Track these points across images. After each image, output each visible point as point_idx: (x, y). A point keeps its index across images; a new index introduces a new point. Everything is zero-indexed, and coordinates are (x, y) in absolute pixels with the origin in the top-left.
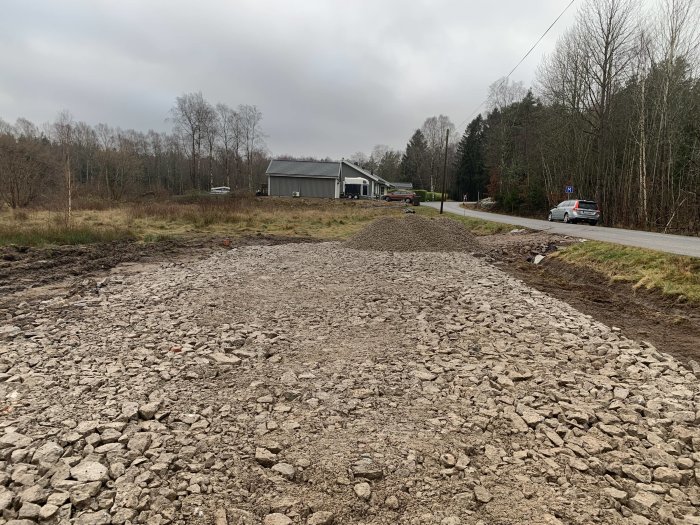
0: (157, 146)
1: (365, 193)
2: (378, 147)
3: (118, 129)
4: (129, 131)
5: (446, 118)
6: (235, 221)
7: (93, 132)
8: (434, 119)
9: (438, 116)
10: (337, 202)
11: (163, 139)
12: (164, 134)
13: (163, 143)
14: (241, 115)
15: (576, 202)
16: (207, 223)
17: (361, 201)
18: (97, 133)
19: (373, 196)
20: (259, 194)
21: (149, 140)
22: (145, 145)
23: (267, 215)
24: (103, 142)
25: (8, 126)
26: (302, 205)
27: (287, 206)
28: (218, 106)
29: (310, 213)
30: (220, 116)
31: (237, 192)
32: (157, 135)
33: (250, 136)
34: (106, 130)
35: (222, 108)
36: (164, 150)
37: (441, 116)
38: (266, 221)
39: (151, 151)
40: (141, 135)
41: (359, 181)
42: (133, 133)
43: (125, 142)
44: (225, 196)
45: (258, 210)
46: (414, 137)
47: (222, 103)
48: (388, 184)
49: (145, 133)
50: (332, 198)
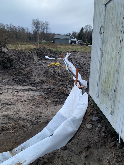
5: (90, 25)
7: (4, 26)
8: (87, 25)
14: (45, 24)
17: (75, 44)
20: (53, 43)
26: (62, 45)
33: (47, 29)
34: (8, 26)
46: (81, 29)
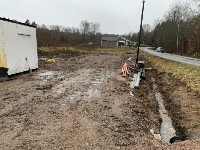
0: (74, 31)
1: (124, 44)
2: (130, 32)
3: (65, 27)
4: (67, 27)
5: (149, 25)
6: (94, 50)
8: (145, 25)
9: (146, 24)
10: (117, 47)
11: (75, 29)
12: (76, 28)
13: (75, 30)
14: (96, 25)
15: (160, 48)
16: (90, 50)
17: (123, 47)
18: (60, 28)
19: (126, 45)
20: (99, 45)
21: (72, 29)
22: (71, 31)
23: (101, 49)
24: (61, 30)
25: (40, 26)
26: (109, 47)
27: (105, 47)
28: (90, 23)
29: (110, 49)
30: (91, 25)
31: (94, 44)
32: (74, 28)
33: (98, 30)
35: (91, 23)
36: (76, 32)
37: (147, 24)
38: (100, 50)
39: (72, 32)
40: (70, 28)
41: (122, 41)
42: (68, 28)
43: (66, 30)
44: (91, 45)
45: (99, 48)
47: (91, 22)
48: (131, 42)
49: (71, 28)
50: (116, 46)
